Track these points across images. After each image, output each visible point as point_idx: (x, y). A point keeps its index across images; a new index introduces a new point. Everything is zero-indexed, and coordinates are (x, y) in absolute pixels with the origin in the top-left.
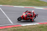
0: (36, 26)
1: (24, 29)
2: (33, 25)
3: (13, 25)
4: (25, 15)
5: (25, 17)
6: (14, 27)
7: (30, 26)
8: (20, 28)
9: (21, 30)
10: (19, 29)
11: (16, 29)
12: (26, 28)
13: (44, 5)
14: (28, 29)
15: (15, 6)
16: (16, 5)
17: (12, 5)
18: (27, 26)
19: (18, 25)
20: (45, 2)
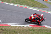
0: (26, 28)
1: (13, 30)
2: (24, 27)
3: (1, 24)
4: (33, 17)
5: (33, 19)
6: (2, 27)
7: (20, 27)
8: (8, 28)
9: (9, 30)
10: (7, 30)
11: (3, 28)
12: (15, 29)
13: (39, 6)
14: (17, 31)
15: (7, 3)
16: (9, 3)
17: (4, 2)
18: (16, 27)
19: (7, 24)
20: (40, 3)
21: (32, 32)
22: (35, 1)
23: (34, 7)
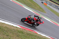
21: (21, 34)
22: (33, 1)
23: (31, 8)
